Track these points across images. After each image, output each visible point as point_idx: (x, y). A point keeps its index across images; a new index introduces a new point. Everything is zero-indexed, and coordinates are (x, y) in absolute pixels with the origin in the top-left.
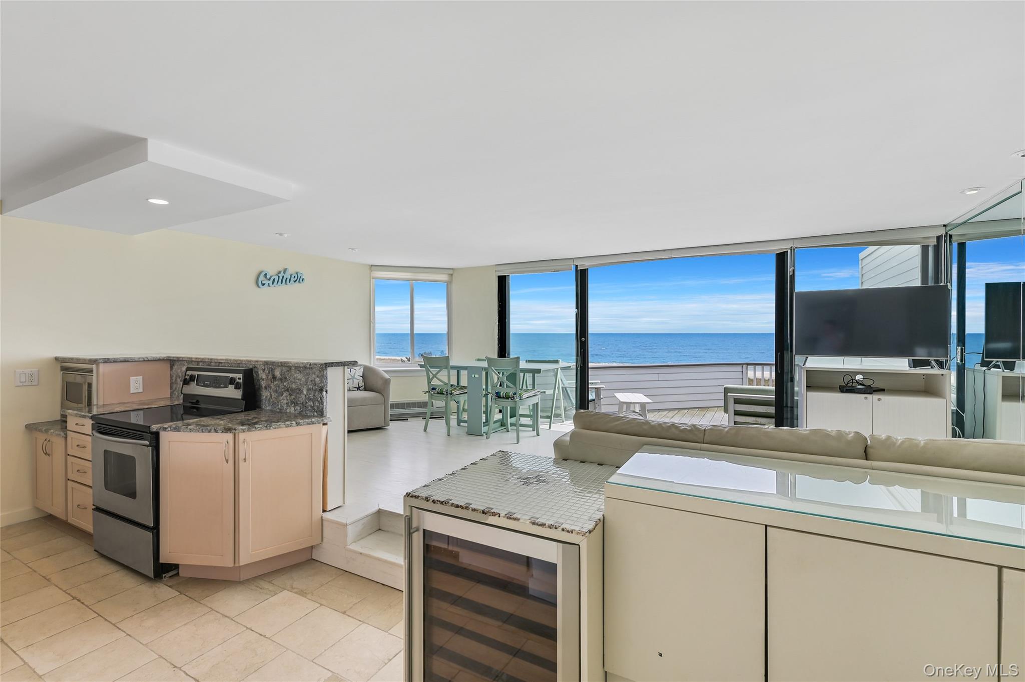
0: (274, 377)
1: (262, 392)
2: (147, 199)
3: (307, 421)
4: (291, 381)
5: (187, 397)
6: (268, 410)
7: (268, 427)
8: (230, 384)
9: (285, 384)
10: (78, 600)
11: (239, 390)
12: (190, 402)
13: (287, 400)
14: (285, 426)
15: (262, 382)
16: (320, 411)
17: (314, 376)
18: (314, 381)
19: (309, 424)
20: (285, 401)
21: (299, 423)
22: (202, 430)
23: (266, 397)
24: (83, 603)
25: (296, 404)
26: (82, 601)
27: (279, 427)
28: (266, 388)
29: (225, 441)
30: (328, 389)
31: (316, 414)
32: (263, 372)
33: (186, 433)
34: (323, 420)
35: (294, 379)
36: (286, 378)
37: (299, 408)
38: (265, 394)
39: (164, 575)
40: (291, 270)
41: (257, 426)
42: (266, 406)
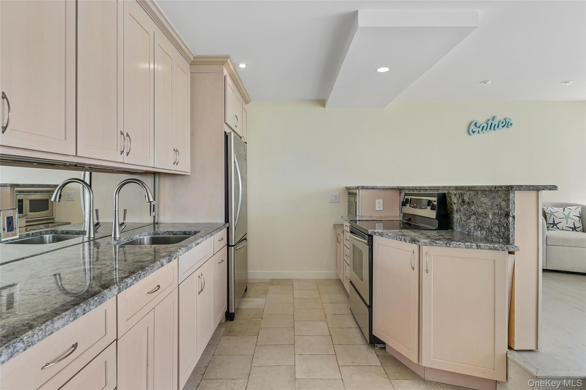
0: (463, 202)
1: (454, 215)
2: (376, 70)
3: (489, 245)
4: (477, 205)
5: (405, 215)
6: (459, 231)
7: (448, 245)
8: (429, 206)
9: (473, 208)
10: (331, 337)
11: (434, 211)
12: (406, 219)
13: (474, 223)
14: (464, 246)
15: (454, 205)
16: (506, 238)
17: (499, 200)
18: (500, 205)
19: (490, 249)
20: (473, 225)
21: (480, 246)
22: (396, 238)
23: (457, 220)
24: (332, 341)
25: (482, 229)
26: (333, 340)
27: (459, 247)
28: (457, 211)
29: (412, 251)
30: (516, 214)
31: (501, 240)
32: (455, 196)
33: (387, 238)
34: (507, 248)
35: (481, 203)
36: (473, 202)
37: (485, 233)
38: (456, 216)
39: (376, 345)
40: (500, 117)
41: (437, 242)
42: (457, 228)
